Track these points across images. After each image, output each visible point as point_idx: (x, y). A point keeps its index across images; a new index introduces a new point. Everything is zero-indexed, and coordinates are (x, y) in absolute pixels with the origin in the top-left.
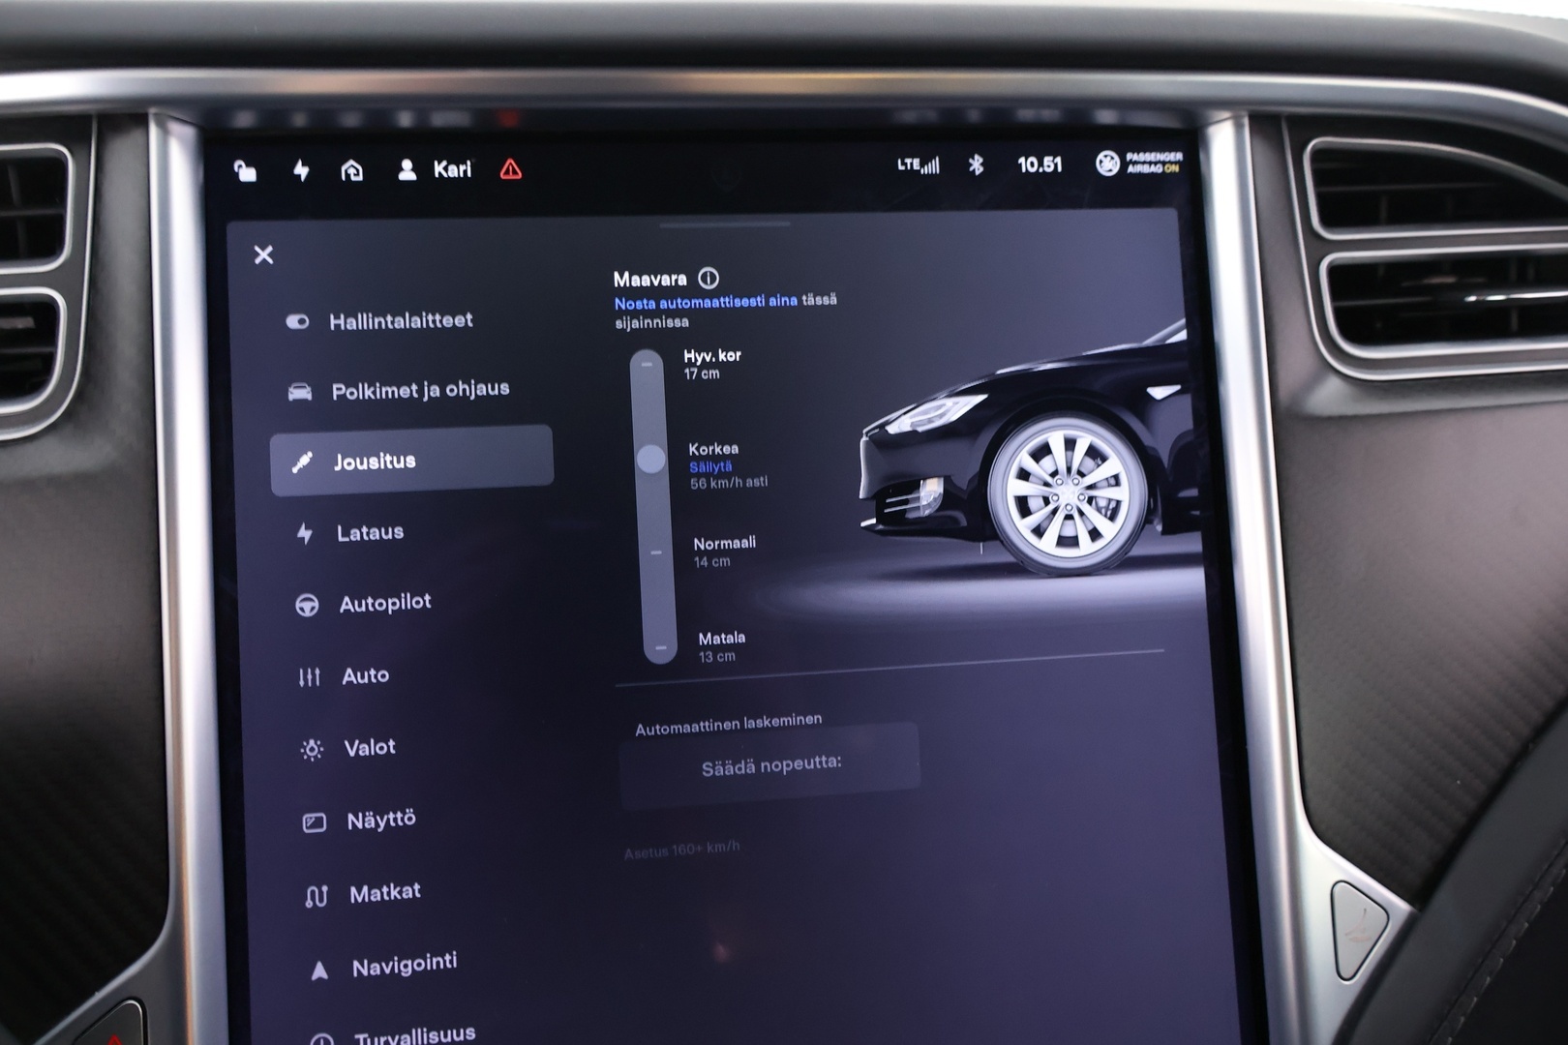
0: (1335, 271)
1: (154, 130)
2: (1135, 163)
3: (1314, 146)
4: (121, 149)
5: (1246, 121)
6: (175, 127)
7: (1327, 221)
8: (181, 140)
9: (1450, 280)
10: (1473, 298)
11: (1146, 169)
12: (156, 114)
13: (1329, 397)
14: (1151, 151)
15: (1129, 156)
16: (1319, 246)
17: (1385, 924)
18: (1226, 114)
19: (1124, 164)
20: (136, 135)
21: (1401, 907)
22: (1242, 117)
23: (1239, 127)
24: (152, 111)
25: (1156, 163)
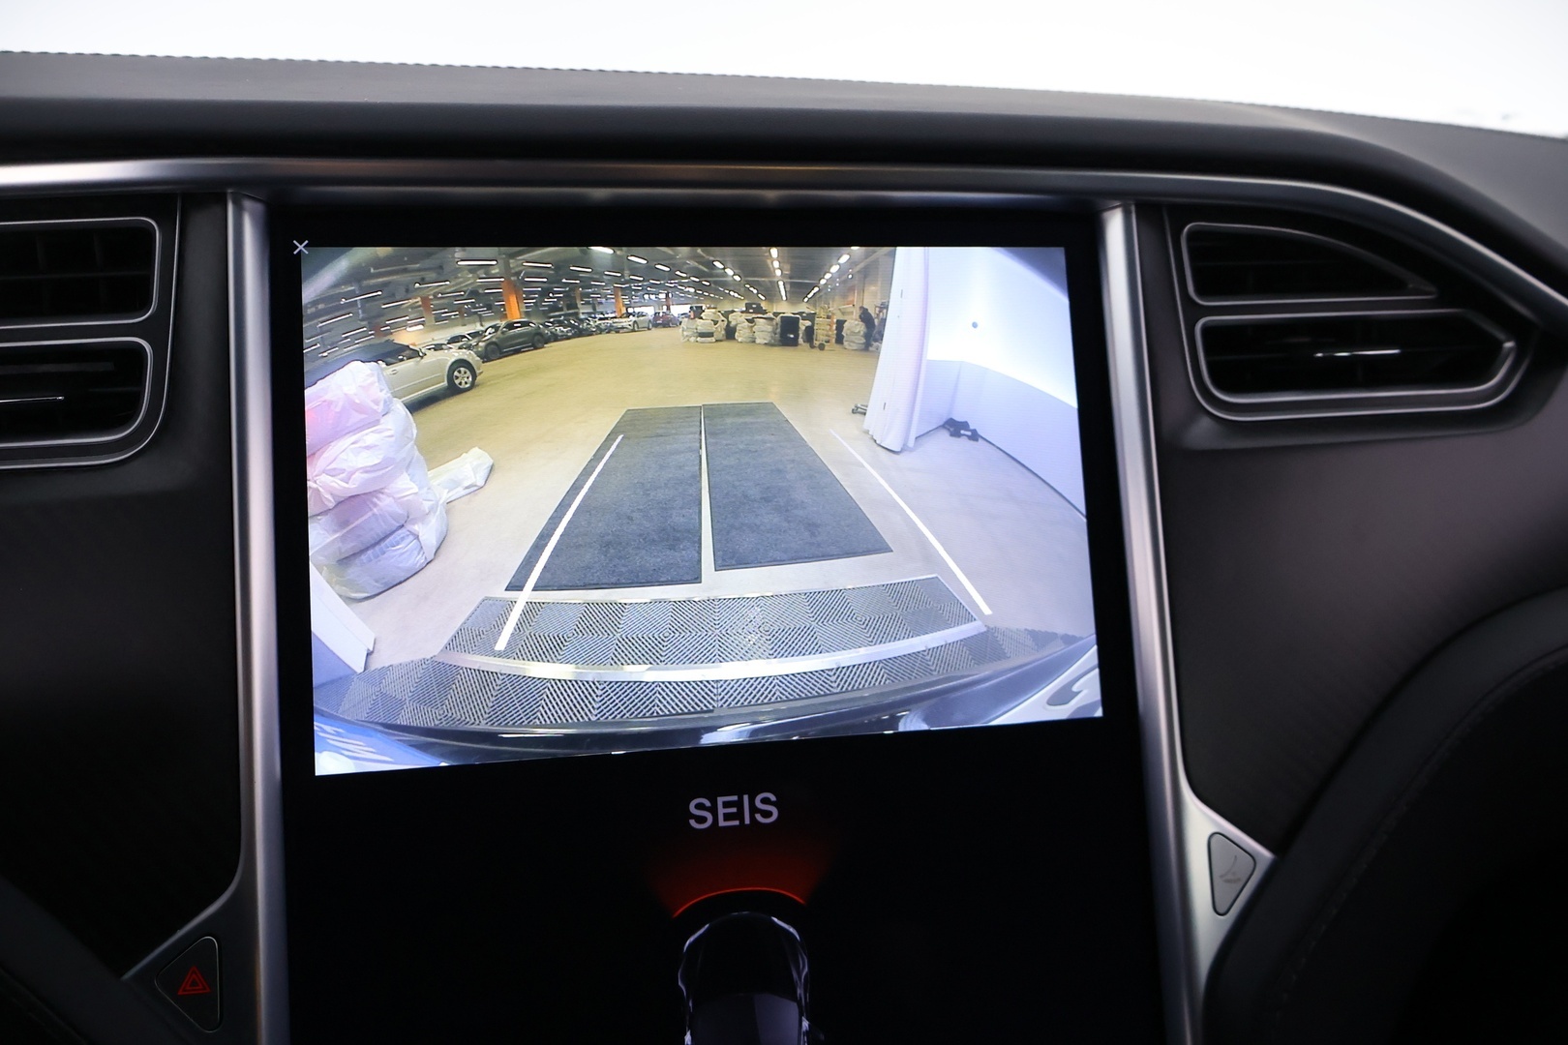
0: (1207, 331)
1: (231, 207)
3: (1189, 229)
4: (201, 222)
5: (1133, 208)
6: (248, 204)
7: (1201, 291)
8: (252, 214)
9: (1306, 340)
10: (1320, 355)
12: (234, 192)
13: (1201, 433)
16: (1194, 312)
17: (1251, 869)
18: (1117, 203)
20: (216, 210)
21: (1265, 854)
22: (1130, 205)
23: (1127, 213)
24: (230, 189)
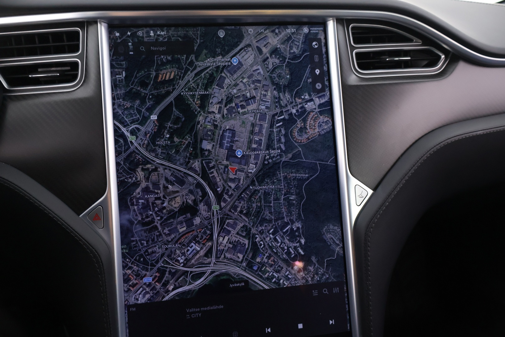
0: (357, 54)
1: (99, 25)
2: (312, 30)
3: (352, 26)
4: (91, 29)
5: (335, 20)
6: (103, 24)
7: (354, 43)
8: (104, 26)
10: (388, 59)
11: (315, 31)
12: (99, 21)
13: (353, 80)
14: (316, 28)
15: (311, 29)
16: (353, 48)
17: (367, 195)
18: (331, 19)
19: (310, 30)
20: (95, 25)
21: (370, 192)
23: (334, 21)
24: (98, 20)
25: (317, 30)
